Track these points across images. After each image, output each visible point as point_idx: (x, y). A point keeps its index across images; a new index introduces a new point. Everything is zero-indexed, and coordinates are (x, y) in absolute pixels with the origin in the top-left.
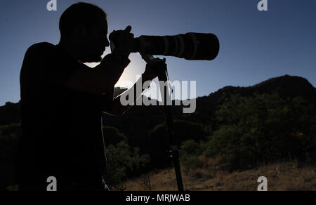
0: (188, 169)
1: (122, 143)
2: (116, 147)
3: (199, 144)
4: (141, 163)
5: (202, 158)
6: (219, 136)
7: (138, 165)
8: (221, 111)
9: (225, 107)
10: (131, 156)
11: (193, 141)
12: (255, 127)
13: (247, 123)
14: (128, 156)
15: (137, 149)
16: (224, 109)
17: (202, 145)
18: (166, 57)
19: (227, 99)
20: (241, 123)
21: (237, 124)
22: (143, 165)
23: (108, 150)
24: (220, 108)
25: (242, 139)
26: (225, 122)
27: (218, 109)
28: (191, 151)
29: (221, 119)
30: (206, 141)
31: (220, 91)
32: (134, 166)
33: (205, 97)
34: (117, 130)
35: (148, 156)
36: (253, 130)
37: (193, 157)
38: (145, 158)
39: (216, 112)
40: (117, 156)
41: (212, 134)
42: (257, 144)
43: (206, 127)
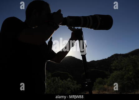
0: (99, 91)
1: (69, 79)
2: (66, 81)
3: (104, 79)
4: (77, 88)
5: (106, 86)
6: (113, 76)
7: (76, 89)
8: (114, 64)
9: (116, 62)
10: (73, 85)
11: (101, 79)
12: (131, 71)
13: (127, 69)
14: (72, 85)
15: (75, 82)
16: (115, 63)
17: (105, 80)
18: (82, 28)
19: (116, 59)
20: (124, 69)
21: (122, 70)
22: (78, 89)
23: (63, 82)
24: (113, 63)
25: (125, 77)
26: (116, 69)
27: (112, 63)
28: (100, 83)
29: (114, 68)
30: (107, 78)
31: (112, 56)
32: (74, 90)
33: (106, 59)
34: (68, 74)
35: (80, 85)
36: (131, 73)
37: (102, 86)
38: (79, 86)
39: (111, 65)
40: (66, 85)
41: (110, 75)
42: (133, 80)
43: (107, 72)
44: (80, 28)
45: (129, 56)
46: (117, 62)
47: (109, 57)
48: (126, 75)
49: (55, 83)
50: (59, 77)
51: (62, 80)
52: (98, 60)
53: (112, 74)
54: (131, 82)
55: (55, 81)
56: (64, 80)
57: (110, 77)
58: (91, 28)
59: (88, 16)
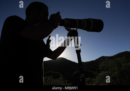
1: (61, 78)
2: (58, 80)
3: (92, 79)
6: (101, 76)
8: (101, 65)
10: (64, 84)
11: (90, 78)
12: (116, 71)
13: (113, 70)
15: (67, 81)
16: (102, 64)
17: (94, 79)
19: (103, 60)
20: (110, 70)
21: (108, 71)
23: (55, 81)
24: (100, 64)
26: (103, 70)
27: (99, 65)
28: (89, 82)
29: (101, 68)
30: (95, 78)
31: (100, 58)
33: (94, 61)
34: (60, 74)
36: (116, 73)
39: (99, 66)
41: (97, 75)
42: (118, 79)
43: (95, 72)
44: (75, 29)
45: (115, 58)
46: (104, 64)
47: (97, 59)
48: (112, 75)
49: (47, 82)
50: (51, 76)
51: (54, 79)
52: (87, 62)
53: (99, 74)
54: (116, 81)
55: (48, 80)
56: (56, 79)
57: (97, 77)
58: (85, 30)
59: (82, 20)
